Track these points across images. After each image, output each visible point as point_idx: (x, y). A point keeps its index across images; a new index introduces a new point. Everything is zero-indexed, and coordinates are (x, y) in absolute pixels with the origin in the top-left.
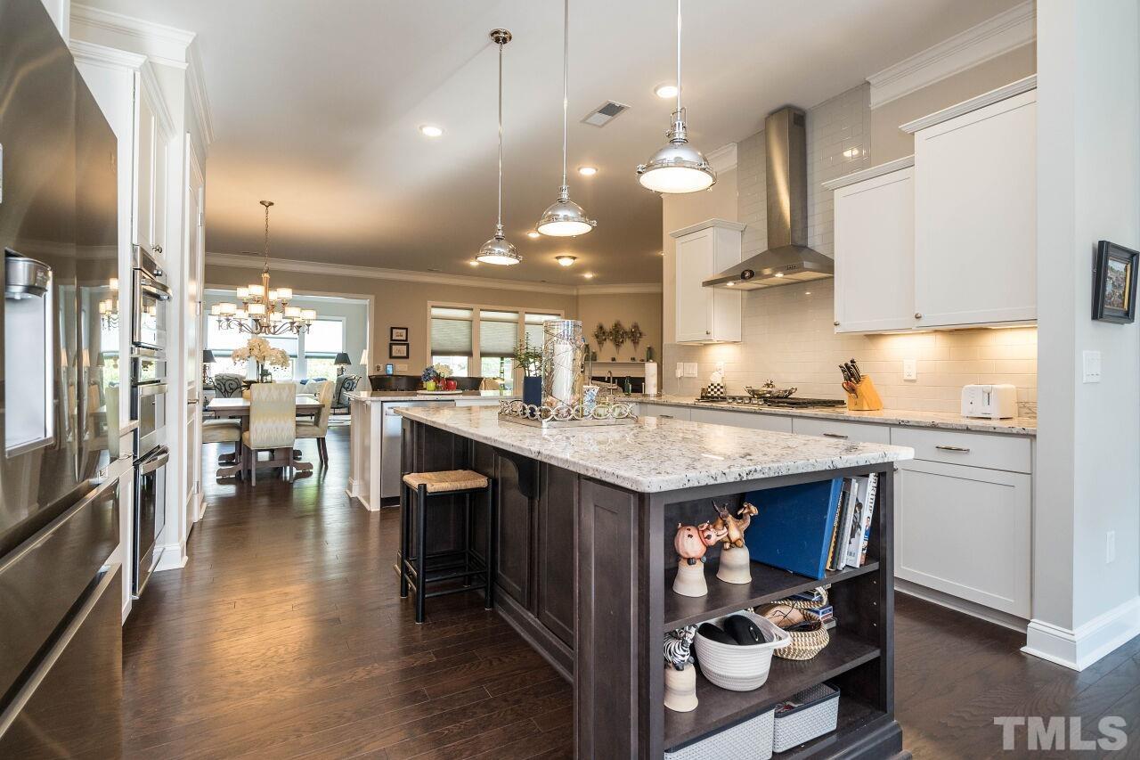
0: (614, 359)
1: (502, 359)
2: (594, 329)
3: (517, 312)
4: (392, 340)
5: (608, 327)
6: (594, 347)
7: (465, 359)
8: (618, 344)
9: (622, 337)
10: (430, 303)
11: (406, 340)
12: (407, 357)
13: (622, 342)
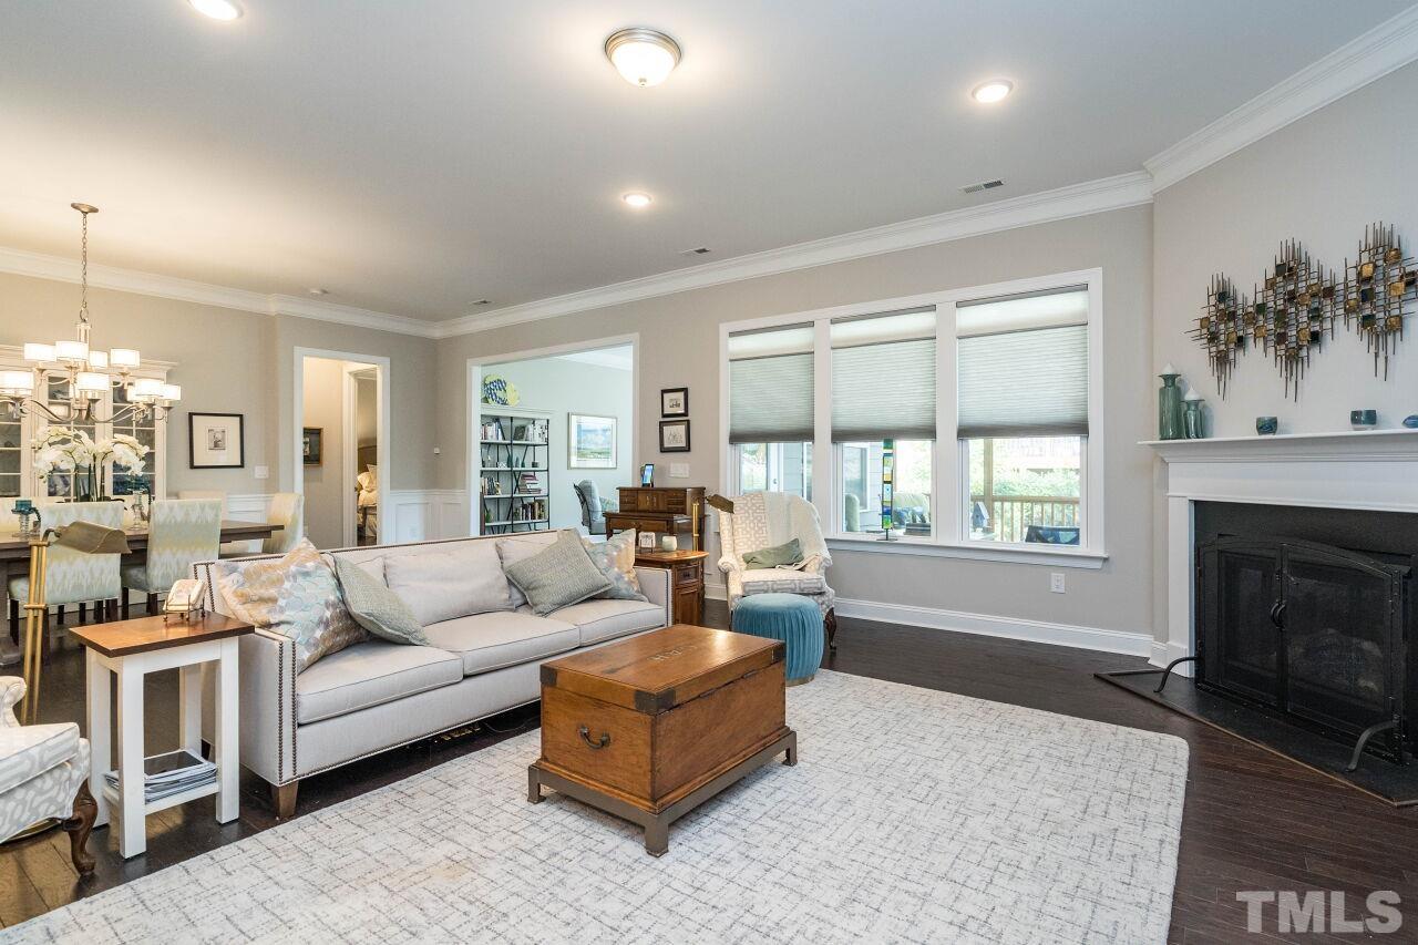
3: (932, 308)
4: (664, 416)
5: (1249, 287)
10: (725, 329)
11: (686, 414)
12: (687, 449)
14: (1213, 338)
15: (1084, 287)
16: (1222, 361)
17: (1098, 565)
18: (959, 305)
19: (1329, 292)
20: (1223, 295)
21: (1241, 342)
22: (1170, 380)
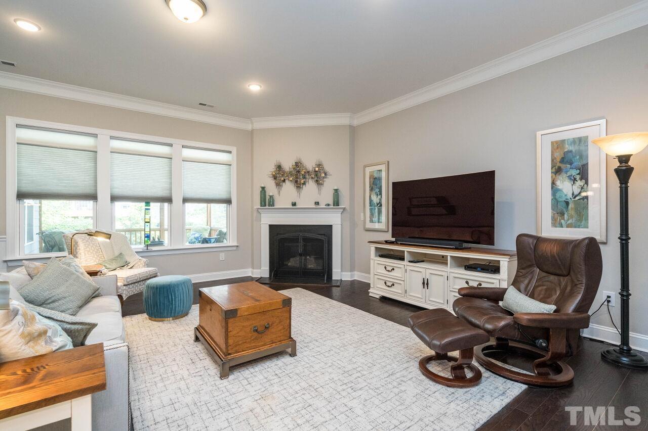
0: (294, 204)
1: (148, 203)
2: (272, 169)
3: (171, 145)
5: (288, 166)
6: (272, 190)
7: (90, 203)
8: (299, 185)
9: (304, 177)
13: (304, 184)
14: (275, 178)
15: (230, 152)
16: (278, 185)
17: (235, 248)
18: (183, 147)
19: (308, 172)
20: (279, 167)
21: (284, 181)
22: (263, 188)
